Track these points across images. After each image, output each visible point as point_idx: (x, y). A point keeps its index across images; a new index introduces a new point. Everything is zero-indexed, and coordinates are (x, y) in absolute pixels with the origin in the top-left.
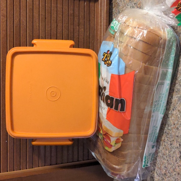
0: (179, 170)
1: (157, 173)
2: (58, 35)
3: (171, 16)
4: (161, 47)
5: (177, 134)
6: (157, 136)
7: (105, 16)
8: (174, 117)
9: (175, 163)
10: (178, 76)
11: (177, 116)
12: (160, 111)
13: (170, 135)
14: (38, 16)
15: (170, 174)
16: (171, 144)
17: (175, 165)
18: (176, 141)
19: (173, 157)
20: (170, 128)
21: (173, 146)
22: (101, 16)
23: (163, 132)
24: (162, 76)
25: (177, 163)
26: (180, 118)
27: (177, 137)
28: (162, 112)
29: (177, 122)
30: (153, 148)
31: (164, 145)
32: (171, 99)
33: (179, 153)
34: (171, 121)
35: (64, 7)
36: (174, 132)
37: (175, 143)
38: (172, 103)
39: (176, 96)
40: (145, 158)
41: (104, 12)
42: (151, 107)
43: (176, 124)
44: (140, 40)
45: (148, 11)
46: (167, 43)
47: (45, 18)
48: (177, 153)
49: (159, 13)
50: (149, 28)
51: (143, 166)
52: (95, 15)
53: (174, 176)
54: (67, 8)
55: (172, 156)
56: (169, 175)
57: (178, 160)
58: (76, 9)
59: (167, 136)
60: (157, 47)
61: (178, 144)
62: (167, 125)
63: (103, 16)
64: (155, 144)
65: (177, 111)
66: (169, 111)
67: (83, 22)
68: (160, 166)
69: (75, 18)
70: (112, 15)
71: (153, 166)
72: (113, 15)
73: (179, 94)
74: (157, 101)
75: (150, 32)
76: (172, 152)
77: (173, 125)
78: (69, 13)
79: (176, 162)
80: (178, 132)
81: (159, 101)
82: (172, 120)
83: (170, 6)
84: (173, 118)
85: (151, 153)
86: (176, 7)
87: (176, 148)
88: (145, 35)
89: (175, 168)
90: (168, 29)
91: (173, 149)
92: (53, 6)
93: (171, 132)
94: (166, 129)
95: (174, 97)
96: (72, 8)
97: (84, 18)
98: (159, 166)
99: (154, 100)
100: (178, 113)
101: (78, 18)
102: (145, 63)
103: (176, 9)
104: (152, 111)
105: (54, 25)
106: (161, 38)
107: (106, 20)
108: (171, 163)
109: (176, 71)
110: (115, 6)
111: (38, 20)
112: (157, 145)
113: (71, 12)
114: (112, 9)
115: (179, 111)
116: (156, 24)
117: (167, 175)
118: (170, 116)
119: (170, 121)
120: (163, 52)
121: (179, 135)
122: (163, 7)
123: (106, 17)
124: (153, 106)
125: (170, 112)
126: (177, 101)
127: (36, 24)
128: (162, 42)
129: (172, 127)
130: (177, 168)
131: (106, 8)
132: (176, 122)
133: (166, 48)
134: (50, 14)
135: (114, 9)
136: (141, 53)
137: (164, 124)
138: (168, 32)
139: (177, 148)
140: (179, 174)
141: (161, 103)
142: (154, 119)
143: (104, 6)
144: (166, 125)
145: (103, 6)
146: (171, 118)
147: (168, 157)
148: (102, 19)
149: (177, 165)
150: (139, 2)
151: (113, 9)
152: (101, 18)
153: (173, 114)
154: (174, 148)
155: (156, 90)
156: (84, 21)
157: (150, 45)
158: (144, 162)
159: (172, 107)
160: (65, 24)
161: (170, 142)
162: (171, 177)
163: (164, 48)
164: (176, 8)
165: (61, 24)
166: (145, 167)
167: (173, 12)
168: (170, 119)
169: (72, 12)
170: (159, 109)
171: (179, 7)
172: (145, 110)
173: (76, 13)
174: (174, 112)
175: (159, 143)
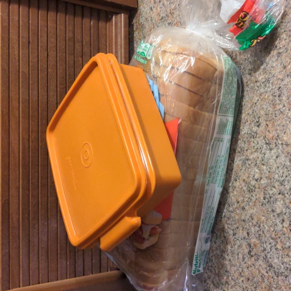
0: (249, 274)
1: (213, 282)
2: (49, 70)
3: (228, 37)
4: (216, 83)
5: (243, 218)
6: (213, 222)
7: (123, 43)
8: (237, 191)
9: (242, 263)
10: (241, 128)
11: (241, 189)
12: (218, 182)
13: (231, 220)
14: (17, 38)
15: (235, 281)
16: (234, 234)
17: (242, 266)
18: (242, 228)
19: (238, 254)
20: (231, 209)
21: (237, 236)
22: (116, 43)
23: (221, 216)
24: (219, 128)
25: (246, 263)
26: (246, 192)
27: (244, 221)
28: (221, 184)
29: (242, 198)
30: (206, 242)
31: (222, 236)
32: (231, 164)
33: (248, 247)
34: (233, 198)
35: (58, 26)
36: (238, 215)
37: (241, 231)
38: (234, 170)
39: (239, 158)
40: (196, 258)
41: (121, 37)
42: (204, 177)
43: (240, 202)
44: (185, 72)
45: (193, 30)
46: (224, 77)
47: (29, 43)
48: (244, 246)
49: (210, 34)
50: (198, 54)
51: (193, 272)
52: (106, 42)
53: (241, 284)
54: (63, 27)
55: (236, 252)
56: (233, 283)
57: (247, 259)
58: (78, 31)
59: (228, 222)
60: (210, 83)
61: (246, 232)
62: (227, 205)
63: (119, 43)
64: (210, 236)
65: (241, 181)
66: (230, 182)
67: (89, 51)
68: (219, 271)
69: (77, 44)
70: (133, 42)
71: (206, 273)
72: (135, 42)
73: (243, 155)
74: (213, 167)
75: (199, 59)
76: (236, 246)
77: (236, 204)
78: (67, 36)
79: (243, 261)
80: (244, 214)
81: (216, 166)
82: (234, 196)
83: (226, 21)
84: (235, 193)
85: (204, 251)
86: (236, 22)
87: (242, 239)
88: (192, 64)
89: (242, 270)
90: (224, 56)
91: (238, 241)
92: (41, 24)
93: (233, 215)
94: (225, 211)
95: (235, 160)
96: (71, 28)
97: (91, 46)
98: (217, 272)
99: (209, 166)
100: (243, 184)
101: (81, 44)
102: (194, 107)
103: (235, 26)
104: (207, 183)
105: (43, 55)
106: (216, 70)
107: (125, 49)
108: (236, 264)
109: (237, 120)
110: (137, 29)
111: (17, 45)
112: (212, 237)
113: (69, 35)
114: (133, 34)
115: (244, 180)
116: (207, 50)
117: (230, 283)
118: (231, 190)
119: (231, 198)
120: (220, 89)
121: (247, 219)
122: (216, 24)
123: (125, 44)
124: (208, 175)
125: (230, 185)
126: (240, 166)
127: (14, 52)
128: (217, 75)
129: (235, 206)
130: (245, 270)
131: (125, 31)
132: (240, 199)
133: (223, 85)
134: (36, 37)
135: (137, 32)
136: (187, 92)
137: (223, 203)
138: (225, 61)
139: (244, 238)
140: (248, 279)
141: (219, 170)
142: (208, 195)
143: (121, 28)
144: (224, 205)
145: (119, 28)
146: (233, 192)
147: (230, 254)
148: (119, 47)
149: (245, 265)
150: (176, 21)
151: (135, 33)
152: (116, 46)
153: (235, 187)
154: (240, 239)
155: (211, 149)
156: (91, 50)
157: (201, 79)
158: (195, 265)
159: (233, 177)
160: (61, 54)
161: (233, 230)
162: (236, 287)
163: (220, 85)
164: (236, 24)
165: (55, 53)
166: (197, 273)
167: (231, 31)
168: (231, 194)
169: (71, 35)
170: (216, 179)
171: (240, 23)
172: (196, 182)
173: (78, 37)
174: (237, 184)
175: (215, 235)
